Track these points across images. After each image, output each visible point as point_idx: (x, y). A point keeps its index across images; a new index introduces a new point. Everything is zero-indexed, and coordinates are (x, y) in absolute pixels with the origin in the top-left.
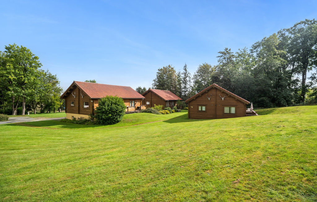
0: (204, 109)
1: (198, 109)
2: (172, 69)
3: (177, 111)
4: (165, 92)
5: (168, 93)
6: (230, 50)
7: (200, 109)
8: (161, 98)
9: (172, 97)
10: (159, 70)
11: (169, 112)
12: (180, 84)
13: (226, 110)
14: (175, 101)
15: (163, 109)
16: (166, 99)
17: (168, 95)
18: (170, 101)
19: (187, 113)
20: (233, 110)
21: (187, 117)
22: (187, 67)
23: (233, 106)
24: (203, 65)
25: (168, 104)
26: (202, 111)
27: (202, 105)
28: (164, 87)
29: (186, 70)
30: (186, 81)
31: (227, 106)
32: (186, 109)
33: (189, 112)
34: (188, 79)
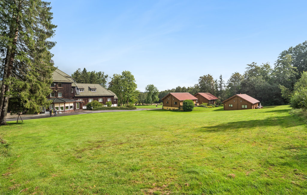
0: (232, 106)
1: (229, 106)
2: (211, 76)
3: (216, 107)
4: (207, 94)
5: (209, 95)
6: (256, 64)
7: (230, 106)
8: (206, 99)
9: (212, 97)
10: (200, 77)
11: (212, 107)
12: (217, 88)
13: (243, 106)
14: (214, 100)
15: (208, 105)
16: (209, 100)
17: (209, 96)
18: (211, 100)
19: (223, 107)
20: (246, 107)
21: (223, 109)
22: (222, 77)
23: (246, 105)
24: (235, 74)
25: (210, 102)
26: (231, 107)
27: (231, 104)
28: (205, 90)
29: (221, 79)
30: (221, 86)
31: (243, 105)
32: (222, 105)
33: (224, 107)
34: (223, 85)
